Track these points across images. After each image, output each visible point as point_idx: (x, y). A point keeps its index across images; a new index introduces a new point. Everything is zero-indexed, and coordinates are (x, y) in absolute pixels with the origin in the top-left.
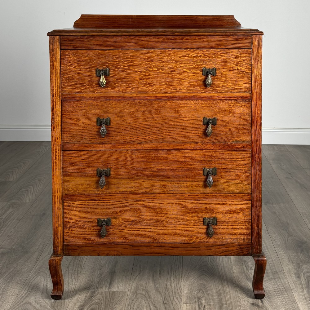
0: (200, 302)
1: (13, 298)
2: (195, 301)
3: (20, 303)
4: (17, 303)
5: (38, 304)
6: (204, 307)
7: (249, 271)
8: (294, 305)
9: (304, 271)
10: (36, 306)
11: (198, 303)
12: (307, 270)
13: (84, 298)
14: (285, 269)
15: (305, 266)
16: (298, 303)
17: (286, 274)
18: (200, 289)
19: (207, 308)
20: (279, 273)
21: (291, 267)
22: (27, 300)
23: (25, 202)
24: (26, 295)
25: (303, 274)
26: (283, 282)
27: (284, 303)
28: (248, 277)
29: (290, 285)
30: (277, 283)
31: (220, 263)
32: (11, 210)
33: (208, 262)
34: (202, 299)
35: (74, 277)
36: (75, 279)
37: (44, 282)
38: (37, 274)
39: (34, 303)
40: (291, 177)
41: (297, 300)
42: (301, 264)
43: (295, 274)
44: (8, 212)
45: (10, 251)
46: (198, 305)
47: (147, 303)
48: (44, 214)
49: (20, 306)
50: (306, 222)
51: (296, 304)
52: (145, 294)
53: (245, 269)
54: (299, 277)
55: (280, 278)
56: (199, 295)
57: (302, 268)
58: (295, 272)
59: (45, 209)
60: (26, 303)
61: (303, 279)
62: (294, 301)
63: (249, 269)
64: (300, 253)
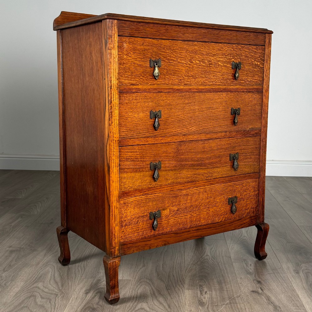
0: (202, 288)
1: (22, 284)
2: (197, 288)
3: (29, 287)
4: (25, 287)
5: (46, 288)
6: (206, 292)
7: (248, 267)
8: (294, 293)
9: (302, 269)
10: (44, 289)
11: (200, 289)
12: (305, 268)
13: (90, 284)
14: (284, 266)
15: (303, 265)
16: (297, 292)
17: (286, 270)
18: (202, 279)
19: (208, 293)
20: (278, 270)
21: (290, 265)
22: (35, 285)
23: (33, 214)
24: (35, 281)
25: (302, 270)
26: (282, 276)
27: (284, 291)
28: (248, 271)
29: (289, 278)
30: (276, 276)
31: (220, 260)
32: (19, 219)
33: (209, 259)
34: (204, 286)
35: (81, 268)
36: (82, 270)
37: (52, 272)
38: (46, 266)
39: (42, 288)
40: (289, 200)
41: (297, 290)
42: (300, 264)
43: (294, 271)
44: (17, 221)
45: (19, 249)
46: (200, 291)
47: (151, 288)
48: (52, 223)
49: (29, 290)
50: (304, 233)
51: (295, 292)
52: (148, 282)
53: (245, 265)
54: (298, 273)
55: (279, 273)
56: (201, 284)
57: (302, 266)
58: (294, 269)
59: (52, 219)
60: (34, 287)
61: (301, 274)
62: (294, 290)
63: (249, 265)
64: (299, 255)
